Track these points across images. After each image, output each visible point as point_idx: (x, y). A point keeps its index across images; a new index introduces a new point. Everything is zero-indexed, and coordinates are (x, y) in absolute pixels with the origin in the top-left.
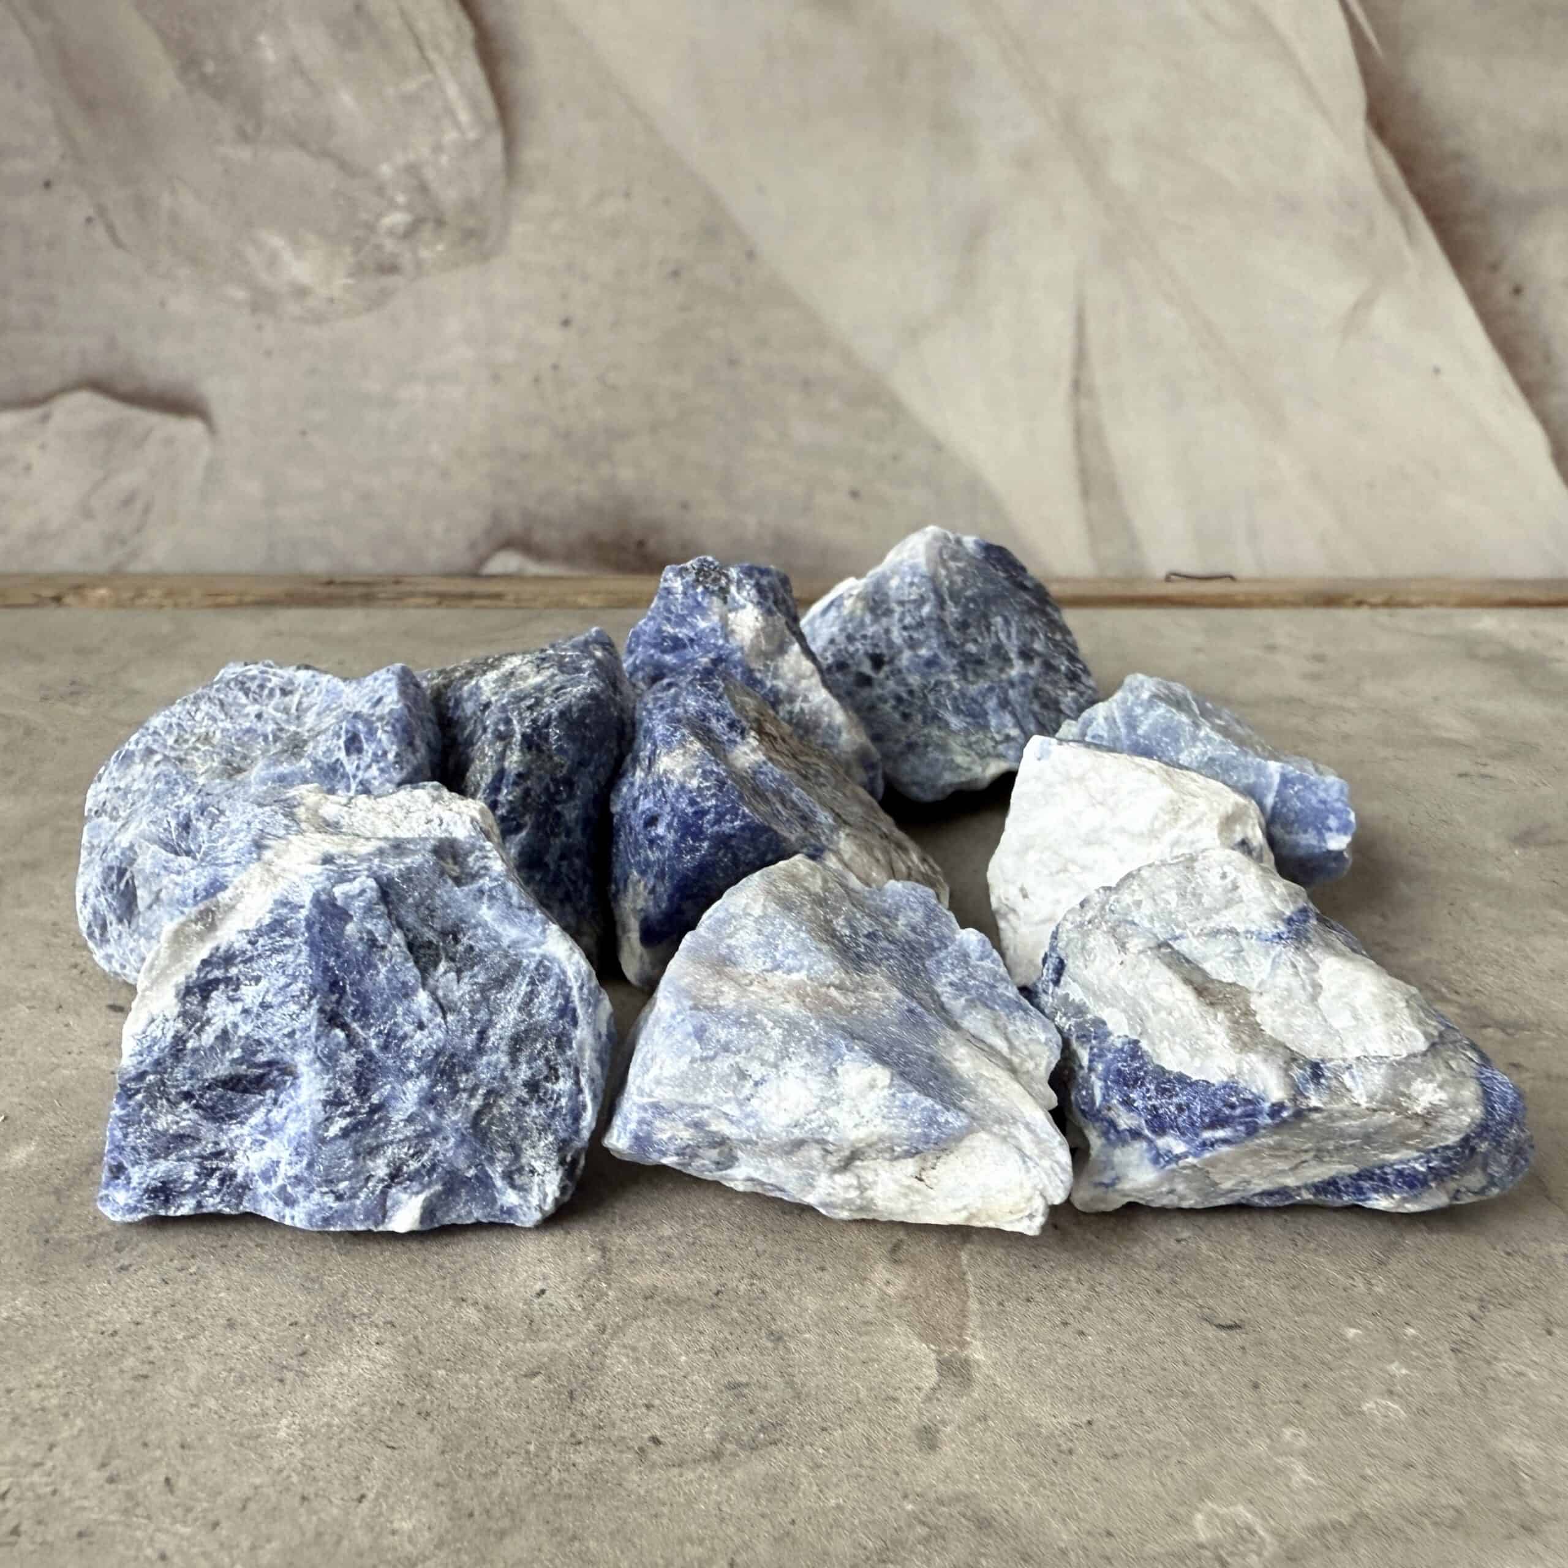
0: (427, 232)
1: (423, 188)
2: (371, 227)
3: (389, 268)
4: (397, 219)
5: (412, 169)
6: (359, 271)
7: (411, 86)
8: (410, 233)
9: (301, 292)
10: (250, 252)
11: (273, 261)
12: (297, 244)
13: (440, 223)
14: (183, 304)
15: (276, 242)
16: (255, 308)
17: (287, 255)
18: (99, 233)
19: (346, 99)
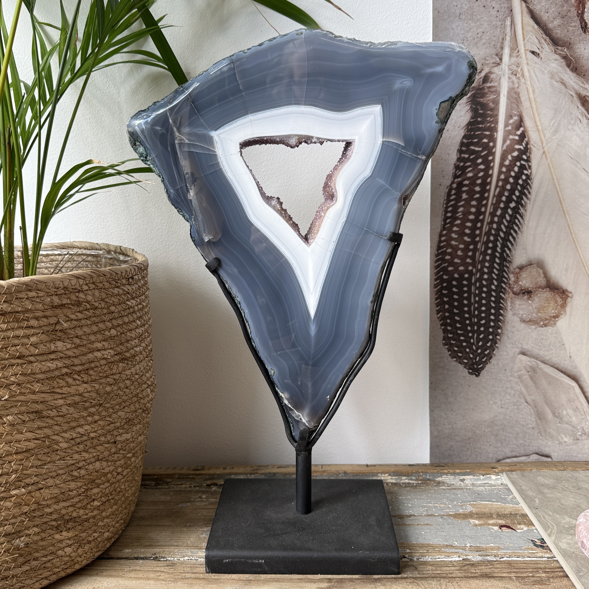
0: (583, 435)
1: (583, 430)
2: (576, 434)
3: (578, 440)
4: (580, 433)
5: (582, 427)
6: (574, 440)
7: (583, 417)
8: (581, 435)
9: (566, 442)
10: (559, 437)
11: (562, 438)
12: (566, 436)
13: (585, 434)
14: (550, 443)
15: (563, 436)
16: (559, 444)
17: (564, 437)
18: (539, 434)
19: (574, 418)
